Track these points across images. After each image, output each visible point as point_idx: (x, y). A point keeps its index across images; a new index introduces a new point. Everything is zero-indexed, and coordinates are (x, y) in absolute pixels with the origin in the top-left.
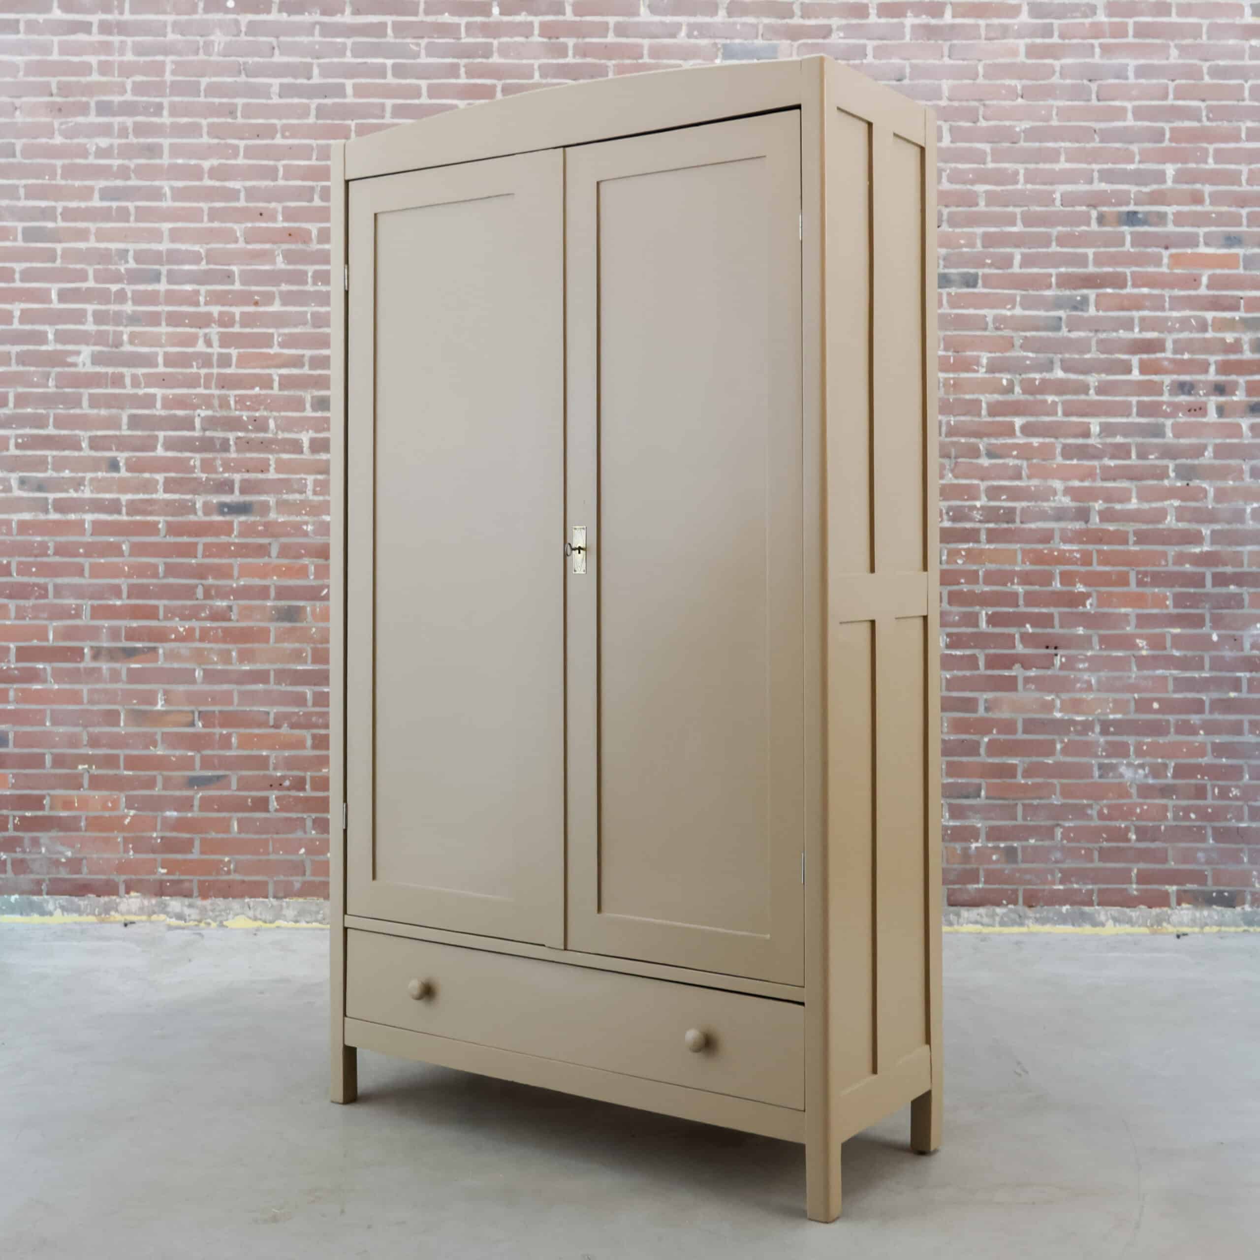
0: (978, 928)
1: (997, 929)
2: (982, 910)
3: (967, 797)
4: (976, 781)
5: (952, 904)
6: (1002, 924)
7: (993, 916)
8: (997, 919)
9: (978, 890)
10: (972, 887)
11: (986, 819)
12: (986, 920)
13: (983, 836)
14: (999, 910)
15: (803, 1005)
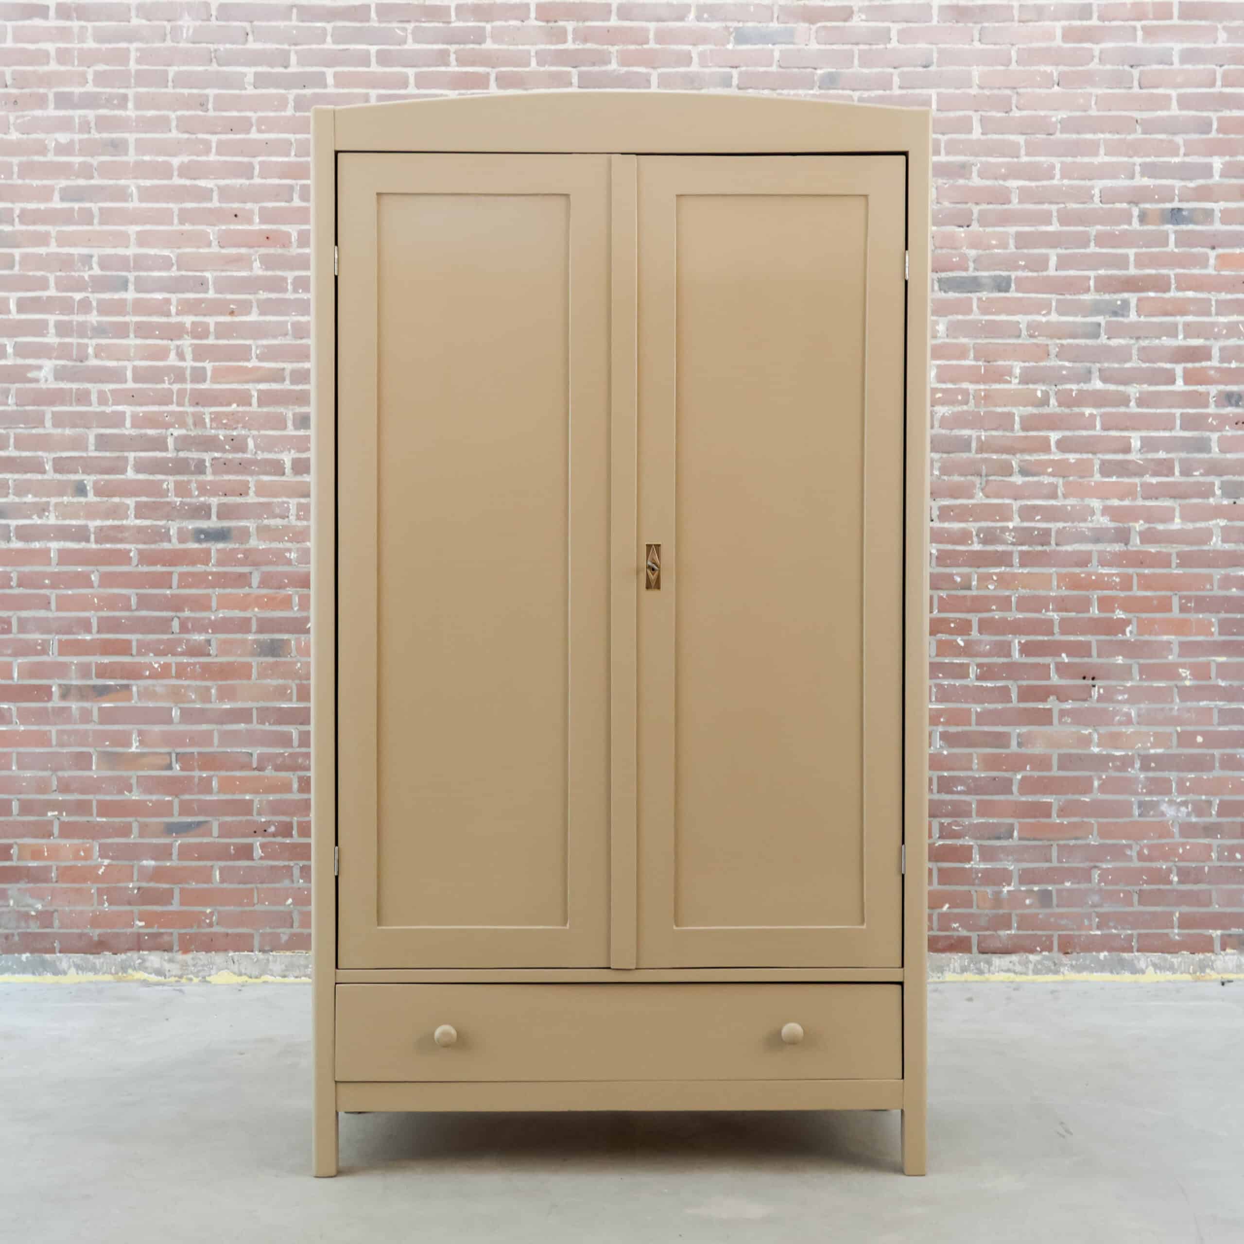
0: (1012, 976)
1: (1031, 977)
2: (1014, 958)
3: (998, 838)
4: (1009, 821)
5: (983, 951)
6: (1036, 972)
7: (1026, 963)
8: (1031, 966)
9: (1010, 937)
10: (1003, 933)
11: (1018, 860)
12: (1018, 968)
13: (1015, 878)
14: (1032, 957)
15: (901, 984)
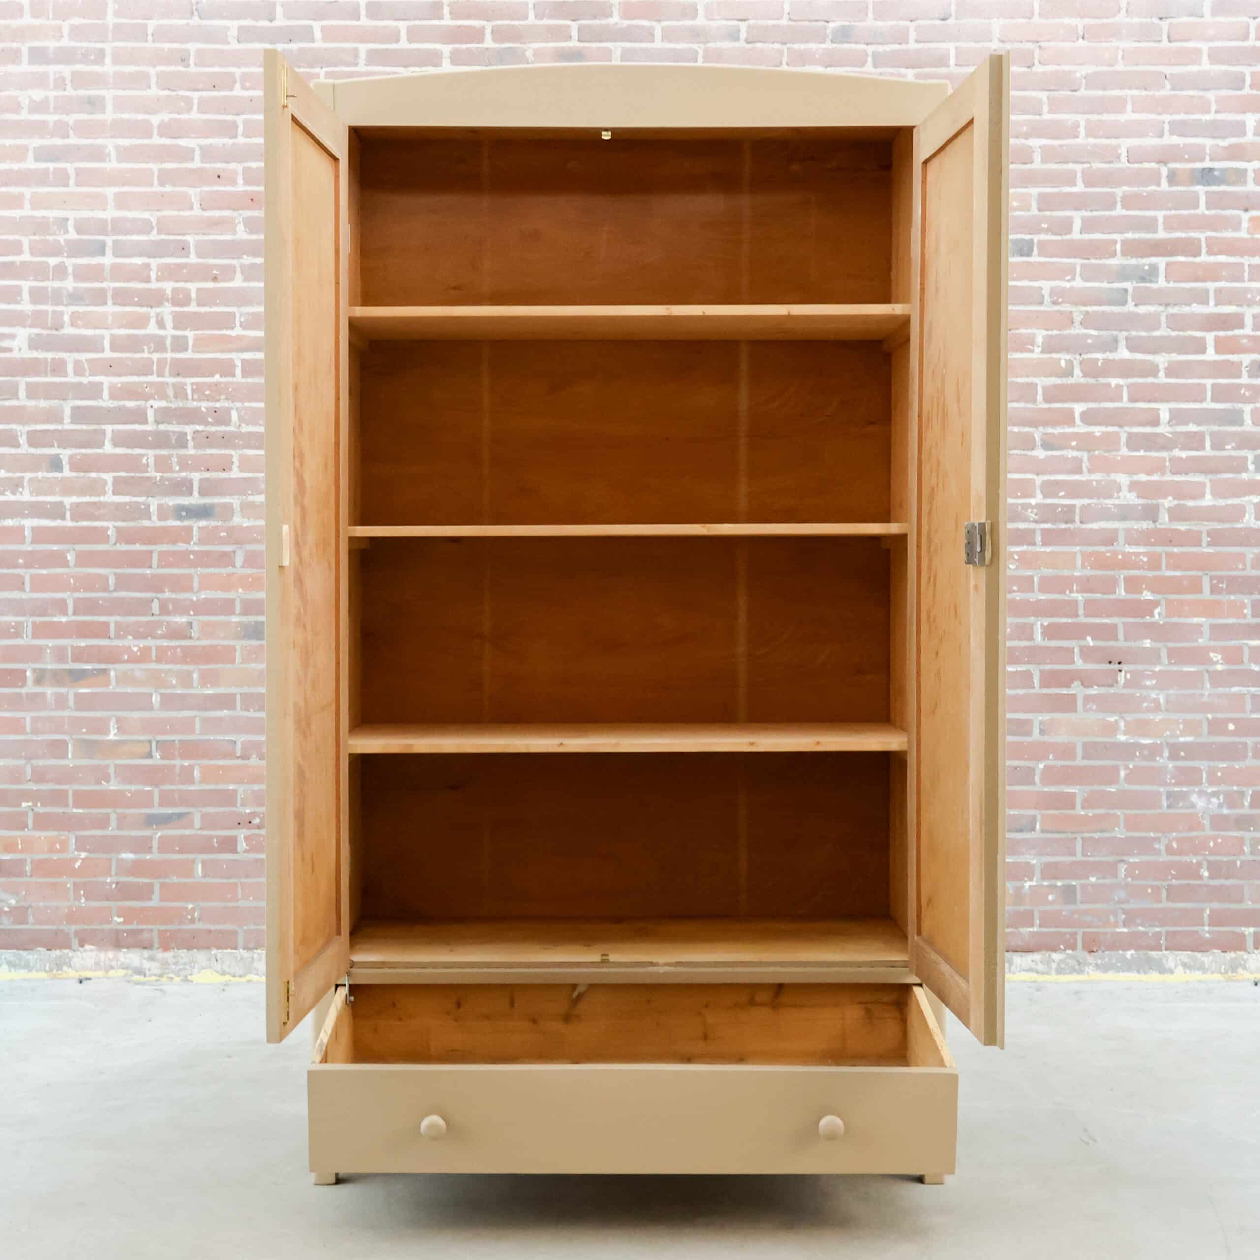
0: (1033, 976)
1: (1054, 977)
3: (1021, 830)
4: (1032, 812)
6: (1059, 971)
7: (1049, 962)
8: (1054, 965)
10: (1025, 930)
11: (1041, 854)
13: (1038, 873)
14: (1056, 956)
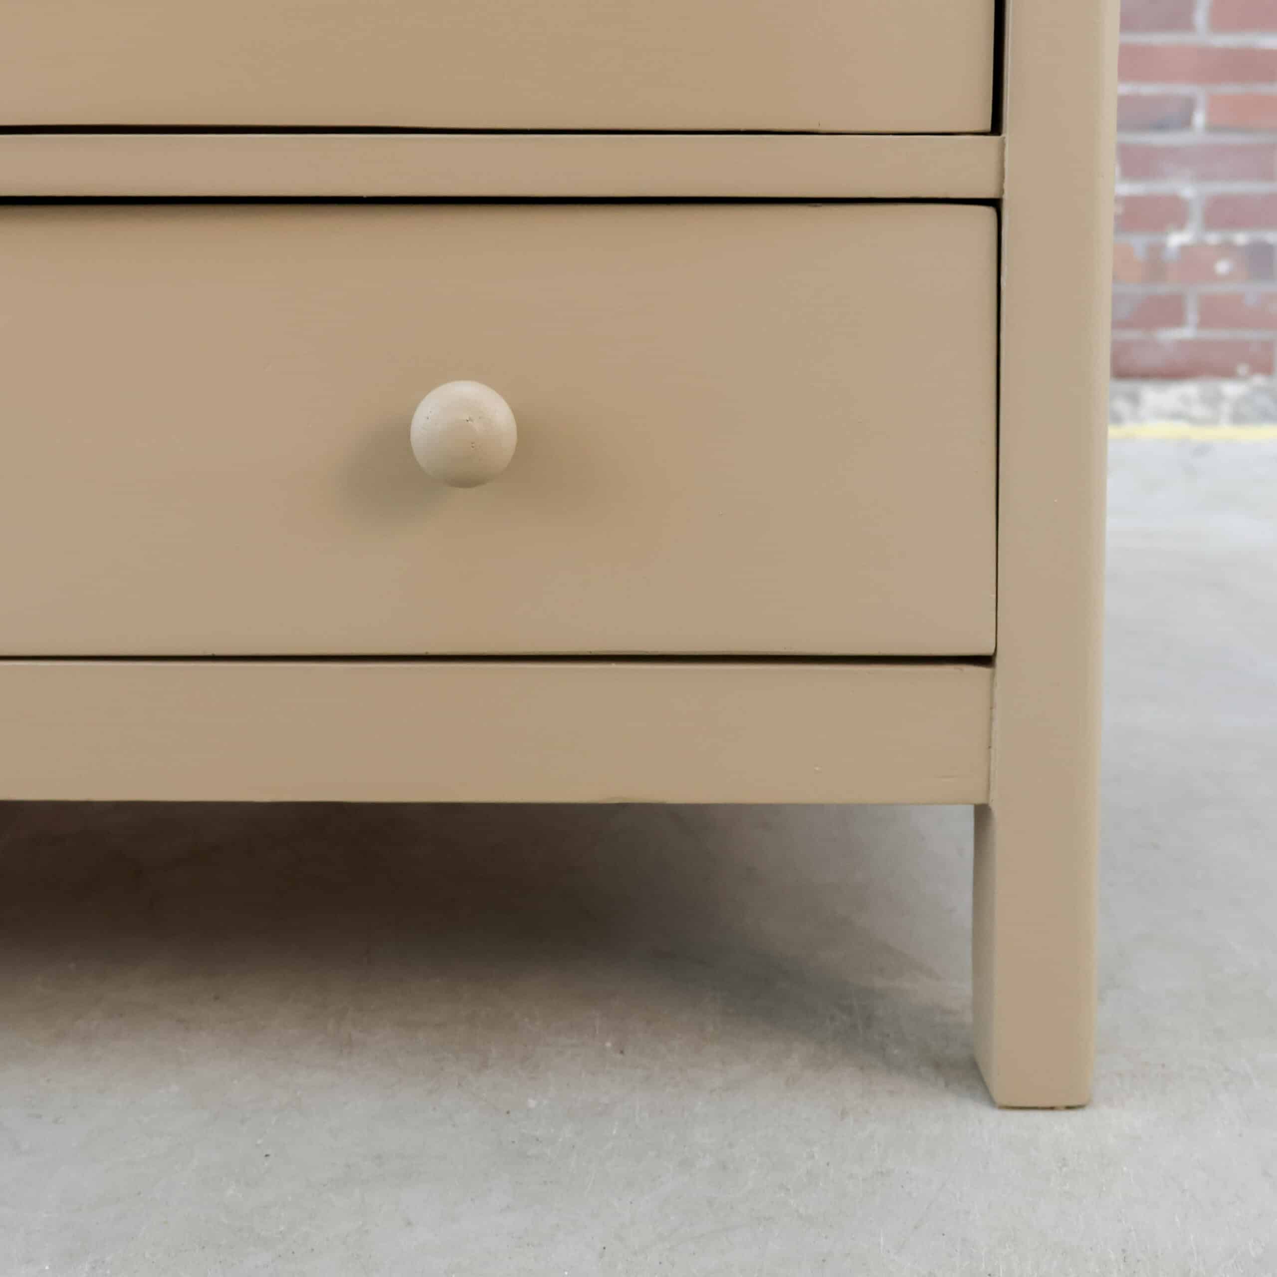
0: (1181, 429)
1: (1225, 432)
2: (1190, 389)
3: (1161, 126)
4: (1182, 89)
5: (1121, 373)
6: (1238, 418)
7: (1214, 401)
8: (1226, 408)
9: (1182, 344)
10: (1170, 335)
11: (1204, 177)
12: (1198, 411)
13: (1196, 214)
14: (1231, 389)
15: (995, 203)
